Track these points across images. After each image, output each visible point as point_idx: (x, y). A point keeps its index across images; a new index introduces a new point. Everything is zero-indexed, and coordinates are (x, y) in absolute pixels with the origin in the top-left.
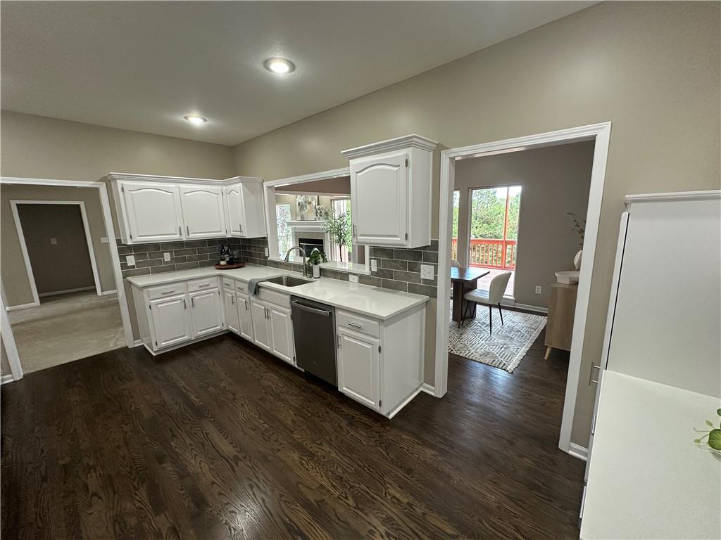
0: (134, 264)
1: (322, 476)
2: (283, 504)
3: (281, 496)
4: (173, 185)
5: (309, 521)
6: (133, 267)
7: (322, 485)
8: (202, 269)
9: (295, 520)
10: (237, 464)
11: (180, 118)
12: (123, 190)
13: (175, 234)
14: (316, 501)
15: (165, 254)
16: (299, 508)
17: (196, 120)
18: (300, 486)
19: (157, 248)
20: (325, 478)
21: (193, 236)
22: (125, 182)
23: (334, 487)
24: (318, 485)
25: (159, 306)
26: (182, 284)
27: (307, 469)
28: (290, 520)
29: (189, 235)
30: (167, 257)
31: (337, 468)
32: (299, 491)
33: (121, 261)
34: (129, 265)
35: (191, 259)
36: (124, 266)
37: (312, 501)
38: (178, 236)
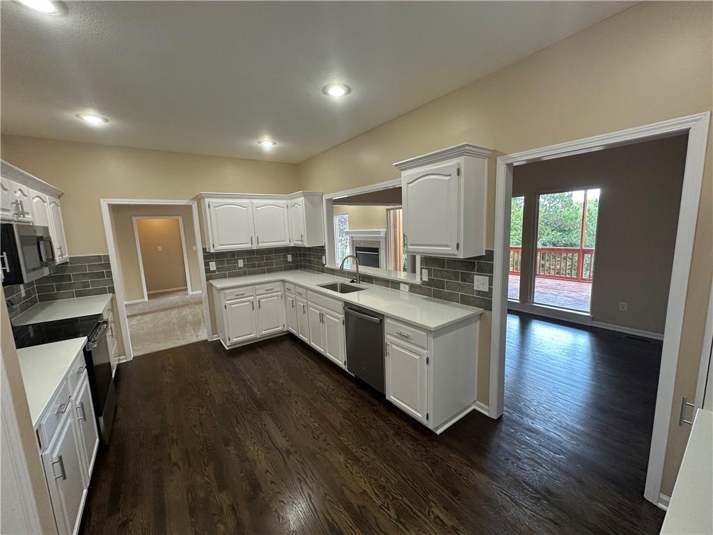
0: (215, 269)
1: (365, 482)
2: (326, 503)
3: (326, 494)
4: (247, 201)
5: (350, 524)
6: (214, 271)
7: (365, 491)
8: (269, 274)
9: (337, 520)
10: (288, 457)
11: (255, 143)
12: (209, 207)
13: (248, 243)
14: (359, 507)
15: (239, 261)
16: (342, 509)
17: (267, 144)
18: (345, 489)
19: (233, 255)
20: (368, 485)
21: (262, 245)
22: (211, 200)
23: (376, 494)
24: (361, 491)
25: (233, 306)
26: (251, 287)
27: (351, 472)
28: (333, 520)
29: (258, 244)
30: (241, 263)
31: (381, 476)
32: (343, 493)
33: (205, 266)
34: (211, 270)
35: (259, 266)
36: (208, 270)
37: (355, 505)
38: (250, 245)
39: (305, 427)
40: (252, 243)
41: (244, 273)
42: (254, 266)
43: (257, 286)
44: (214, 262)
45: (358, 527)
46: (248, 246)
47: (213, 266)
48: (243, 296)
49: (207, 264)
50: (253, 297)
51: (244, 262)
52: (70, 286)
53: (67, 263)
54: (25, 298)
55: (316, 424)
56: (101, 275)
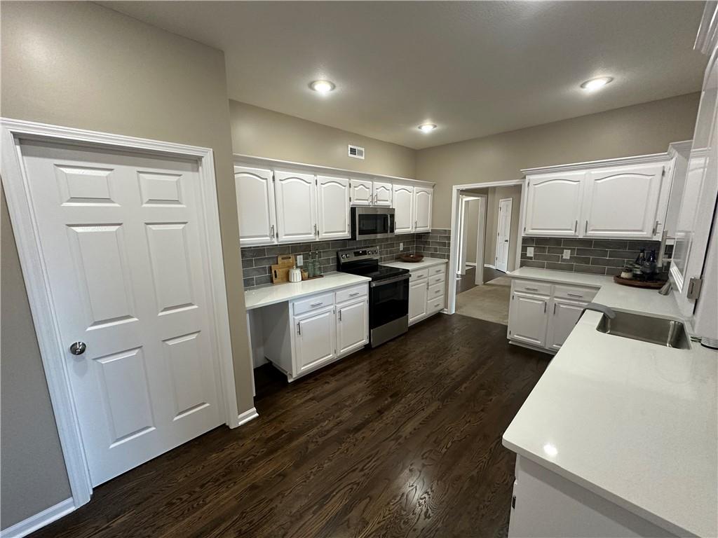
0: (532, 255)
1: (379, 523)
3: (358, 484)
5: (330, 514)
6: (531, 258)
9: (333, 500)
12: (529, 186)
13: (570, 230)
14: (348, 520)
15: (565, 251)
16: (344, 503)
18: (368, 500)
19: (558, 243)
21: (592, 234)
22: (532, 177)
24: (367, 519)
25: (521, 299)
26: (549, 285)
29: (586, 231)
30: (567, 254)
32: (361, 500)
33: (522, 251)
34: (528, 255)
35: (595, 262)
36: (524, 256)
37: (350, 515)
38: (572, 232)
39: (435, 441)
40: (576, 231)
41: (568, 268)
42: (587, 261)
43: (557, 286)
44: (533, 248)
45: (328, 522)
46: (570, 233)
47: (531, 252)
48: (536, 292)
49: (524, 249)
50: (548, 298)
51: (562, 256)
52: (429, 249)
53: (429, 233)
54: (401, 251)
55: (444, 450)
56: (444, 244)
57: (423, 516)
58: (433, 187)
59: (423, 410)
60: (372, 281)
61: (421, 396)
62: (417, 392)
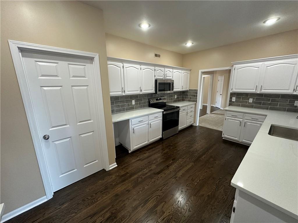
0: (234, 101)
1: (169, 213)
2: (156, 197)
3: (160, 196)
5: (148, 208)
7: (164, 213)
9: (150, 202)
12: (235, 69)
13: (254, 89)
14: (156, 211)
15: (250, 99)
16: (154, 203)
18: (164, 202)
19: (247, 95)
20: (168, 214)
21: (264, 91)
22: (236, 66)
23: (164, 219)
24: (164, 211)
28: (150, 200)
29: (261, 90)
30: (251, 100)
32: (161, 203)
33: (230, 99)
34: (232, 101)
35: (264, 104)
36: (230, 101)
37: (157, 209)
38: (254, 90)
39: (192, 179)
40: (256, 90)
41: (251, 106)
42: (260, 103)
43: (246, 114)
44: (235, 98)
45: (148, 211)
46: (253, 91)
47: (234, 99)
48: (236, 117)
49: (231, 98)
50: (242, 120)
51: (249, 101)
52: (188, 98)
53: (188, 91)
54: (176, 99)
55: (196, 183)
56: (194, 96)
57: (188, 211)
58: (190, 70)
59: (186, 166)
60: (164, 111)
61: (185, 160)
62: (183, 159)
